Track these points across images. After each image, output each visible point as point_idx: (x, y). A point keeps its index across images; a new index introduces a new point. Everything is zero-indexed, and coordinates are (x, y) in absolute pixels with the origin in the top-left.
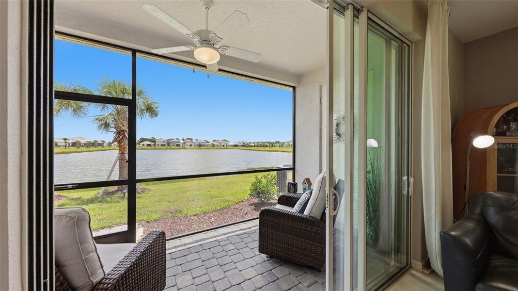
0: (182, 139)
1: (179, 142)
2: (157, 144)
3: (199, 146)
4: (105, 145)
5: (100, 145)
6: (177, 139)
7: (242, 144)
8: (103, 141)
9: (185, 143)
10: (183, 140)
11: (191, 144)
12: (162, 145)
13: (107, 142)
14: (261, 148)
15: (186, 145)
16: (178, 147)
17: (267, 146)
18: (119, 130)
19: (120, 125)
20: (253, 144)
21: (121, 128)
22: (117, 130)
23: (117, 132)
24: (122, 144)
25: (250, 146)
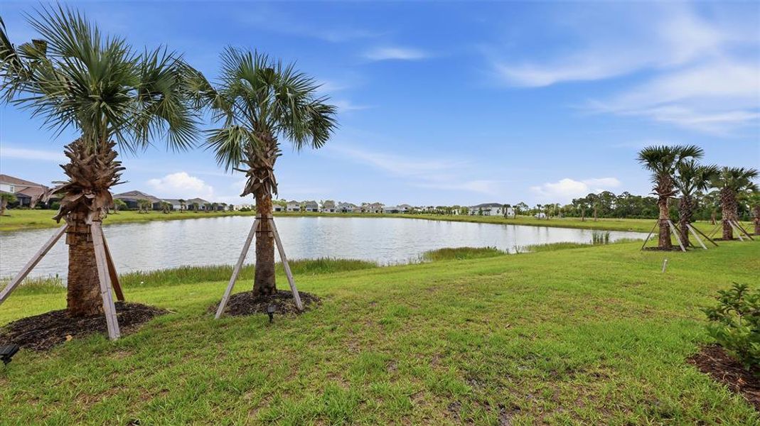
0: (320, 201)
1: (317, 206)
2: (289, 207)
3: (343, 211)
4: (226, 209)
5: (220, 208)
6: (314, 201)
7: (404, 209)
8: (225, 205)
9: (324, 207)
10: (321, 203)
11: (333, 208)
13: (229, 205)
14: (434, 216)
15: (326, 210)
16: (315, 213)
17: (442, 213)
18: (256, 166)
19: (259, 155)
20: (419, 210)
21: (261, 160)
22: (254, 167)
23: (254, 171)
24: (264, 196)
25: (416, 213)
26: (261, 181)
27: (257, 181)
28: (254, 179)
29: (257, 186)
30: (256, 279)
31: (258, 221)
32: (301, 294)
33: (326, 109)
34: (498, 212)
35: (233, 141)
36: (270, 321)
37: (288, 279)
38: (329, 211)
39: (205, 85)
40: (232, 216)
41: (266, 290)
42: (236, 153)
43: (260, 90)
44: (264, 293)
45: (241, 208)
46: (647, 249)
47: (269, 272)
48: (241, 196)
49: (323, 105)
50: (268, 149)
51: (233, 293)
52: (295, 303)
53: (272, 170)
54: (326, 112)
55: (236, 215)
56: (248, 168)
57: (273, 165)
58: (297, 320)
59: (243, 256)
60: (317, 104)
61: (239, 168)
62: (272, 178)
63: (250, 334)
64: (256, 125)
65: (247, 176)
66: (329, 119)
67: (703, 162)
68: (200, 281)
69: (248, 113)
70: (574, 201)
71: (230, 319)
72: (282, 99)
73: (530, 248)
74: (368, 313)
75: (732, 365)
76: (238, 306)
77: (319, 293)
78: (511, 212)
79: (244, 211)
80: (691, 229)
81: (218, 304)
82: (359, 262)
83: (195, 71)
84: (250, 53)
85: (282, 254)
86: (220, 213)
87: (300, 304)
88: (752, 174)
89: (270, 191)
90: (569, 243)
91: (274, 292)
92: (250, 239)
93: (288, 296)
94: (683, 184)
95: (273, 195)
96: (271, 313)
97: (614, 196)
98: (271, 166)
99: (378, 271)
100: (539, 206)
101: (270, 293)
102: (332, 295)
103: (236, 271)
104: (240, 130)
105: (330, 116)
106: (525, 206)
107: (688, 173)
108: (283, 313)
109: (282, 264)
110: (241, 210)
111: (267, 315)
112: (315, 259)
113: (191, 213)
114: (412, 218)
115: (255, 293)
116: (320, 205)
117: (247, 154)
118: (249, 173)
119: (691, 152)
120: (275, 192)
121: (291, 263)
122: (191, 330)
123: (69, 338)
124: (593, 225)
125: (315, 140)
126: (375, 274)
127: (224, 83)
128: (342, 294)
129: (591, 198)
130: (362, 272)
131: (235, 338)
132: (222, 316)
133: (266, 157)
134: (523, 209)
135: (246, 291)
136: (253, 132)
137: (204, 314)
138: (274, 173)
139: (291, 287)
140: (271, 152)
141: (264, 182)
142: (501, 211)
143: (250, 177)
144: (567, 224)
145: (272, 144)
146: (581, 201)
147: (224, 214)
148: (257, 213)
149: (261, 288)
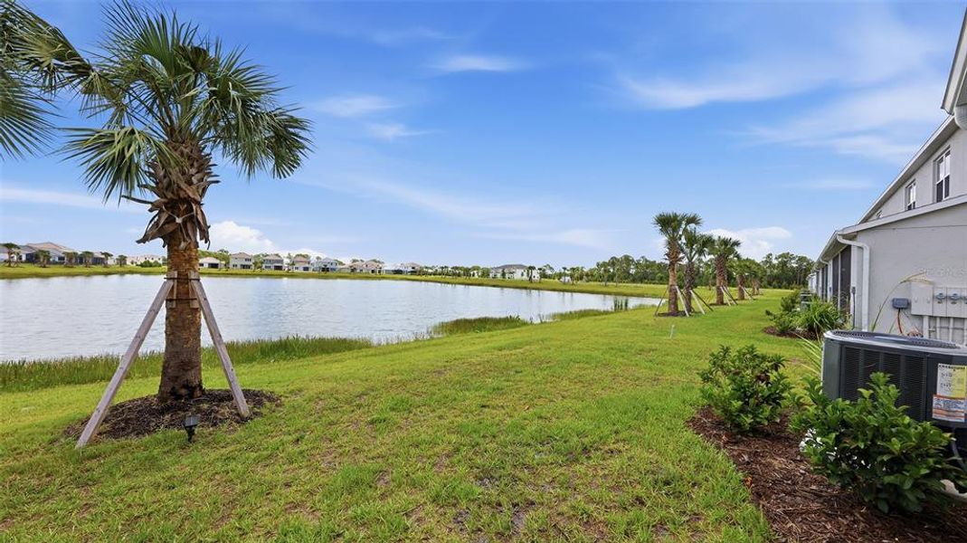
0: (286, 255)
1: (282, 261)
2: (232, 262)
3: (323, 270)
4: (110, 262)
5: (97, 261)
6: (277, 255)
7: (410, 269)
8: (107, 255)
9: (293, 264)
10: (289, 257)
11: (307, 265)
13: (116, 256)
14: (448, 278)
15: (297, 268)
16: (279, 272)
17: (459, 275)
18: (170, 195)
19: (174, 178)
20: (430, 271)
21: (179, 187)
22: (166, 197)
23: (165, 204)
24: (183, 245)
25: (426, 273)
26: (179, 220)
27: (170, 220)
28: (164, 216)
29: (170, 228)
30: (164, 374)
31: (171, 283)
32: (247, 393)
33: (295, 122)
34: (522, 275)
35: (122, 153)
36: (189, 440)
37: (225, 370)
38: (301, 270)
39: (66, 52)
40: (122, 274)
41: (183, 391)
42: (129, 171)
43: (180, 78)
44: (179, 397)
45: (143, 261)
46: (659, 315)
47: (190, 362)
48: (139, 242)
49: (292, 117)
50: (193, 171)
51: (117, 401)
52: (236, 408)
53: (199, 204)
54: (296, 127)
55: (132, 272)
56: (154, 198)
57: (201, 196)
58: (240, 432)
59: (140, 339)
60: (281, 114)
61: (133, 196)
62: (200, 217)
63: (152, 464)
64: (170, 131)
65: (151, 210)
66: (300, 137)
67: (702, 231)
68: (48, 384)
69: (155, 109)
70: (598, 265)
71: (108, 444)
72: (221, 96)
73: (554, 316)
74: (353, 411)
75: (719, 424)
76: (125, 421)
77: (278, 390)
78: (536, 274)
79: (147, 267)
80: (693, 295)
81: (84, 422)
82: (344, 341)
83: (46, 24)
84: (162, 17)
85: (215, 333)
86: (99, 268)
87: (244, 407)
88: (737, 244)
89: (195, 236)
90: (593, 311)
91: (198, 393)
92: (154, 312)
93: (226, 397)
94: (688, 250)
95: (202, 243)
96: (191, 427)
97: (633, 261)
98: (198, 198)
99: (371, 351)
100: (565, 269)
101: (191, 396)
102: (300, 390)
103: (123, 365)
104: (137, 135)
105: (302, 133)
106: (551, 268)
107: (692, 240)
108: (215, 425)
109: (214, 351)
110: (142, 265)
111: (184, 431)
112: (275, 339)
114: (421, 281)
115: (161, 397)
116: (286, 261)
117: (151, 175)
118: (154, 206)
119: (693, 220)
120: (205, 237)
121: (232, 348)
122: (21, 473)
124: (614, 290)
125: (278, 165)
126: (366, 356)
127: (109, 55)
128: (314, 388)
129: (613, 262)
130: (348, 354)
131: (118, 476)
132: (91, 442)
133: (190, 183)
134: (549, 272)
135: (144, 396)
136: (167, 143)
137: (52, 442)
138: (203, 208)
139: (230, 383)
140: (199, 176)
141: (184, 222)
142: (525, 274)
143: (156, 212)
144: (590, 289)
145: (203, 165)
146: (604, 264)
147: (106, 270)
148: (170, 269)
149: (173, 388)
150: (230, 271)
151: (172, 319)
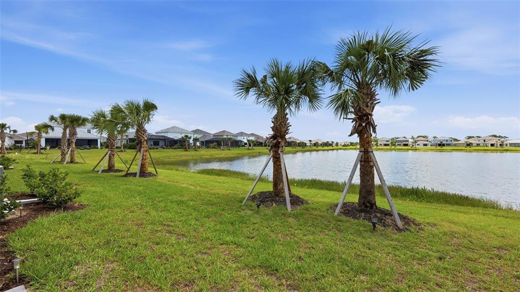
0: (411, 137)
1: (408, 141)
3: (440, 145)
6: (404, 137)
9: (416, 142)
10: (413, 138)
11: (426, 143)
12: (385, 145)
15: (418, 145)
18: (360, 114)
19: (361, 106)
21: (364, 110)
22: (358, 115)
23: (358, 118)
24: (366, 136)
26: (364, 125)
27: (360, 125)
28: (358, 124)
29: (360, 128)
30: (360, 194)
31: (361, 153)
32: (399, 214)
33: (425, 52)
35: (344, 101)
36: (374, 229)
37: (388, 199)
39: (326, 70)
41: (368, 204)
42: (346, 107)
43: (362, 60)
44: (366, 207)
45: (343, 144)
47: (370, 191)
48: (349, 136)
49: (422, 51)
50: (368, 100)
51: (344, 201)
52: (394, 221)
53: (371, 115)
54: (426, 55)
55: (340, 149)
56: (353, 116)
57: (372, 112)
58: (397, 236)
59: (351, 177)
60: (415, 52)
61: (348, 117)
62: (372, 122)
63: (359, 233)
64: (359, 85)
65: (352, 122)
66: (427, 60)
69: (352, 78)
71: (343, 218)
72: (382, 59)
76: (348, 210)
77: (418, 219)
81: (336, 206)
83: (321, 63)
84: (354, 37)
85: (381, 179)
87: (400, 223)
89: (370, 130)
91: (374, 207)
92: (355, 166)
93: (389, 214)
95: (373, 135)
96: (374, 223)
98: (371, 113)
101: (372, 207)
102: (435, 225)
103: (347, 187)
104: (349, 91)
105: (429, 57)
108: (384, 226)
109: (380, 187)
110: (343, 146)
111: (371, 224)
113: (315, 148)
115: (360, 204)
116: (411, 140)
117: (352, 107)
118: (354, 120)
120: (375, 132)
121: (391, 188)
122: (322, 218)
123: (274, 205)
125: (412, 83)
127: (337, 64)
128: (446, 227)
131: (349, 233)
132: (339, 215)
133: (367, 106)
135: (353, 201)
136: (357, 90)
137: (328, 210)
138: (373, 117)
139: (391, 207)
140: (371, 102)
141: (366, 125)
143: (355, 122)
145: (372, 96)
148: (360, 147)
149: (364, 202)
150: (379, 147)
151: (362, 170)
